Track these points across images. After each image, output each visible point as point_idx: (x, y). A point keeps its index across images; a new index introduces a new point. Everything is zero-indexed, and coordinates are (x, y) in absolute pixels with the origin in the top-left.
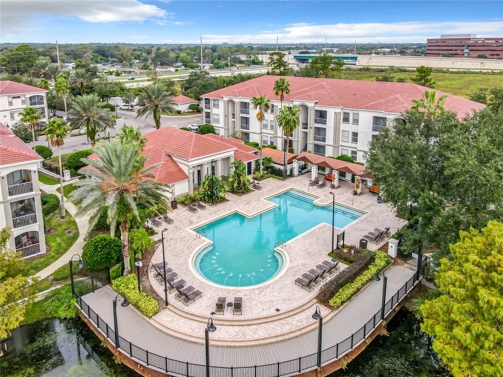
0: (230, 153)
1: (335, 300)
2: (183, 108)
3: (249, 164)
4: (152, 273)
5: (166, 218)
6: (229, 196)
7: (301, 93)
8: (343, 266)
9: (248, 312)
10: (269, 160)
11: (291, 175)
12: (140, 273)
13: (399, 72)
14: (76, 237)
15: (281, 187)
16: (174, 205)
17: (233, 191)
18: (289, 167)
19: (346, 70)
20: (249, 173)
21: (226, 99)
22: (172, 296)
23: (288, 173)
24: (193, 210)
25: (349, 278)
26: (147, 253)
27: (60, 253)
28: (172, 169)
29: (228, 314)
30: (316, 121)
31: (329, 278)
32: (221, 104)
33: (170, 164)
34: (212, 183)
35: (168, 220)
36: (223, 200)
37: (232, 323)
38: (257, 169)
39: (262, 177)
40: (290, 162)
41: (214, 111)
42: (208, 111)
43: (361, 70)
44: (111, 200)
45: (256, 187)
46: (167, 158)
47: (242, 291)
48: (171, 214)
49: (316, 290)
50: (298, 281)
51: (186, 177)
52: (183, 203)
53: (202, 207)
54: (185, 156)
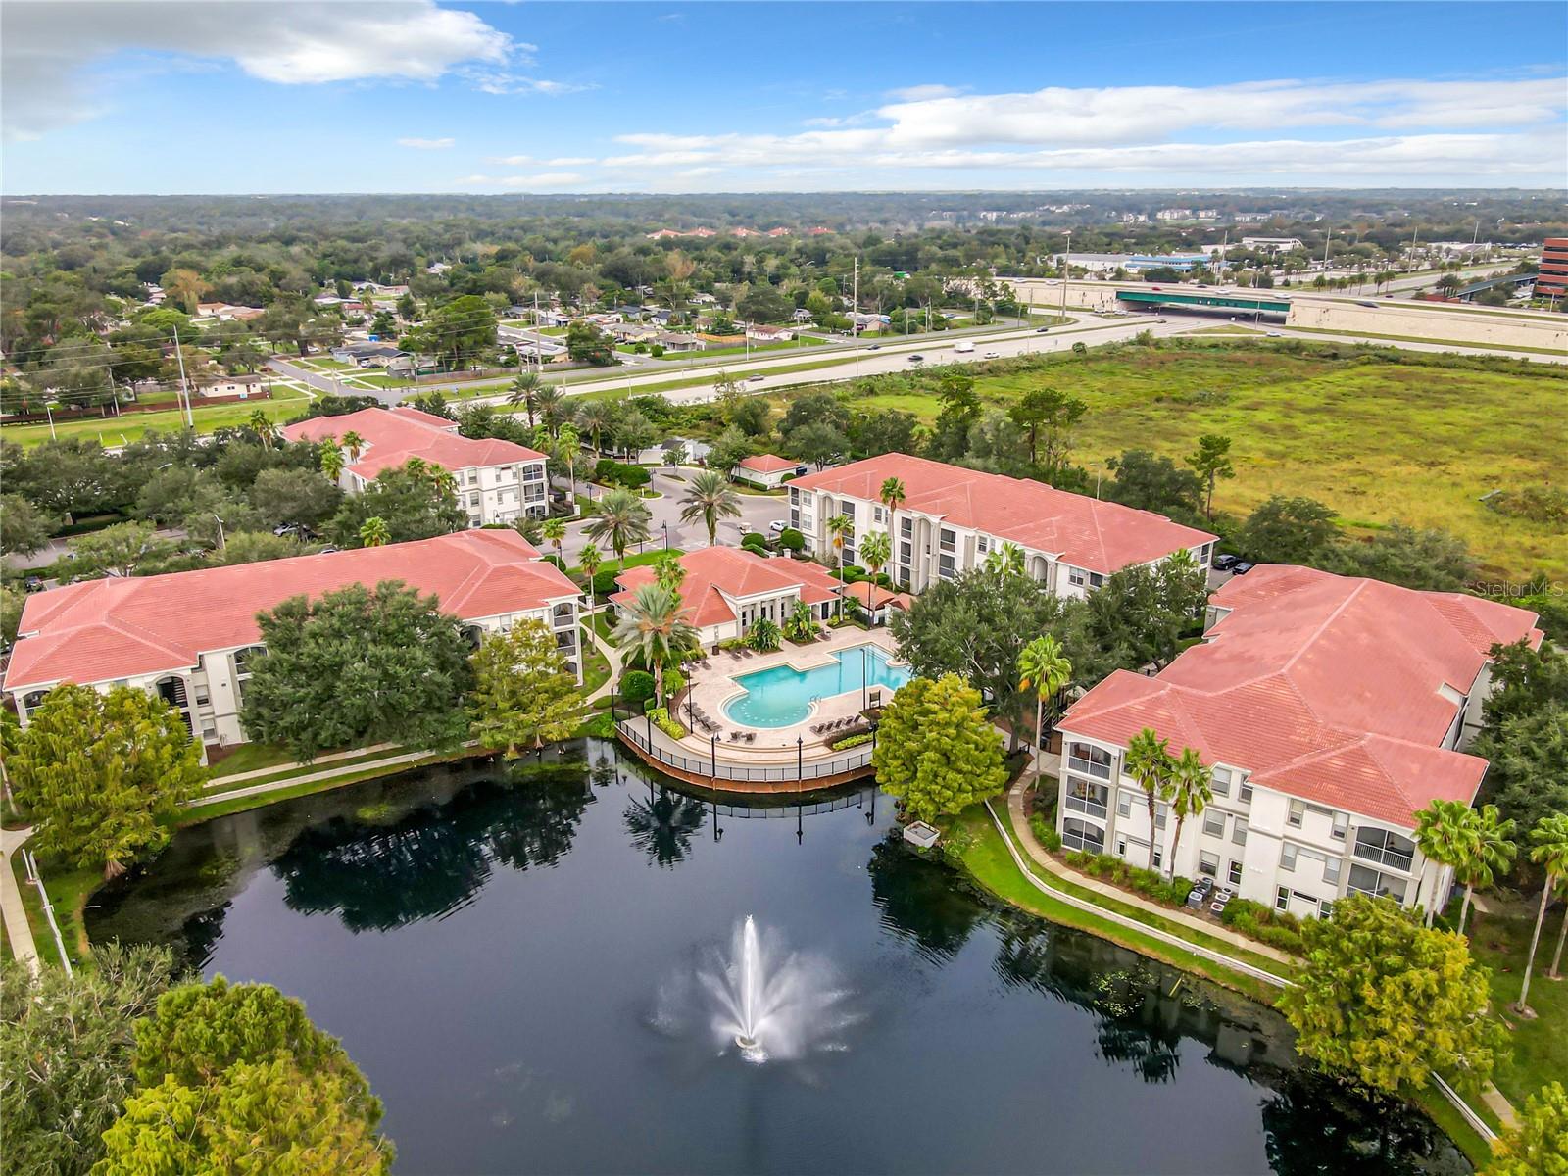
0: (795, 590)
1: (840, 744)
2: (771, 480)
3: (825, 606)
4: (682, 711)
5: (704, 663)
6: (784, 644)
7: (928, 498)
8: (864, 720)
9: (757, 743)
10: (855, 601)
11: (882, 623)
12: (670, 705)
13: (1377, 363)
14: (609, 674)
15: (860, 639)
16: (716, 650)
17: (790, 640)
18: (878, 613)
19: (1238, 347)
20: (825, 616)
21: (821, 493)
22: (696, 728)
23: (876, 621)
24: (737, 658)
25: (865, 731)
26: (679, 694)
27: (596, 687)
28: (718, 606)
29: (741, 743)
30: (942, 546)
31: (843, 727)
32: (815, 499)
33: (716, 600)
34: (763, 627)
35: (706, 667)
36: (776, 649)
37: (742, 749)
38: (836, 613)
39: (841, 624)
40: (881, 606)
41: (805, 509)
42: (796, 508)
43: (1277, 350)
44: (648, 638)
45: (825, 637)
46: (714, 592)
47: (758, 731)
48: (712, 660)
49: (826, 735)
50: (813, 729)
51: (734, 618)
52: (727, 649)
53: (748, 655)
54: (733, 593)
